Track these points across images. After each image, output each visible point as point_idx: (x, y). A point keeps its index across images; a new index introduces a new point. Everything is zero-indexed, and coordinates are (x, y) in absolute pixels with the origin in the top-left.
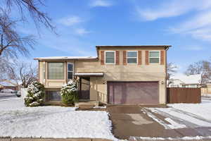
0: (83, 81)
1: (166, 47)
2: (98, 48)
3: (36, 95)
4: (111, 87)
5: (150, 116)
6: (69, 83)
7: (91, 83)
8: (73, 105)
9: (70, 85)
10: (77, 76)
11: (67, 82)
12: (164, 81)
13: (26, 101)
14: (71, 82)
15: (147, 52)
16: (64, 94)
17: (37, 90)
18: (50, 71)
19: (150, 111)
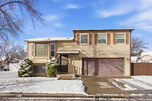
0: (63, 57)
1: (130, 31)
2: (75, 32)
3: (27, 69)
4: (85, 63)
5: (114, 83)
6: (52, 59)
7: (69, 60)
8: (55, 76)
9: (53, 61)
10: (58, 54)
11: (50, 59)
12: (129, 58)
13: (19, 73)
14: (54, 59)
15: (114, 35)
16: (49, 68)
17: (28, 65)
18: (37, 50)
19: (115, 81)
